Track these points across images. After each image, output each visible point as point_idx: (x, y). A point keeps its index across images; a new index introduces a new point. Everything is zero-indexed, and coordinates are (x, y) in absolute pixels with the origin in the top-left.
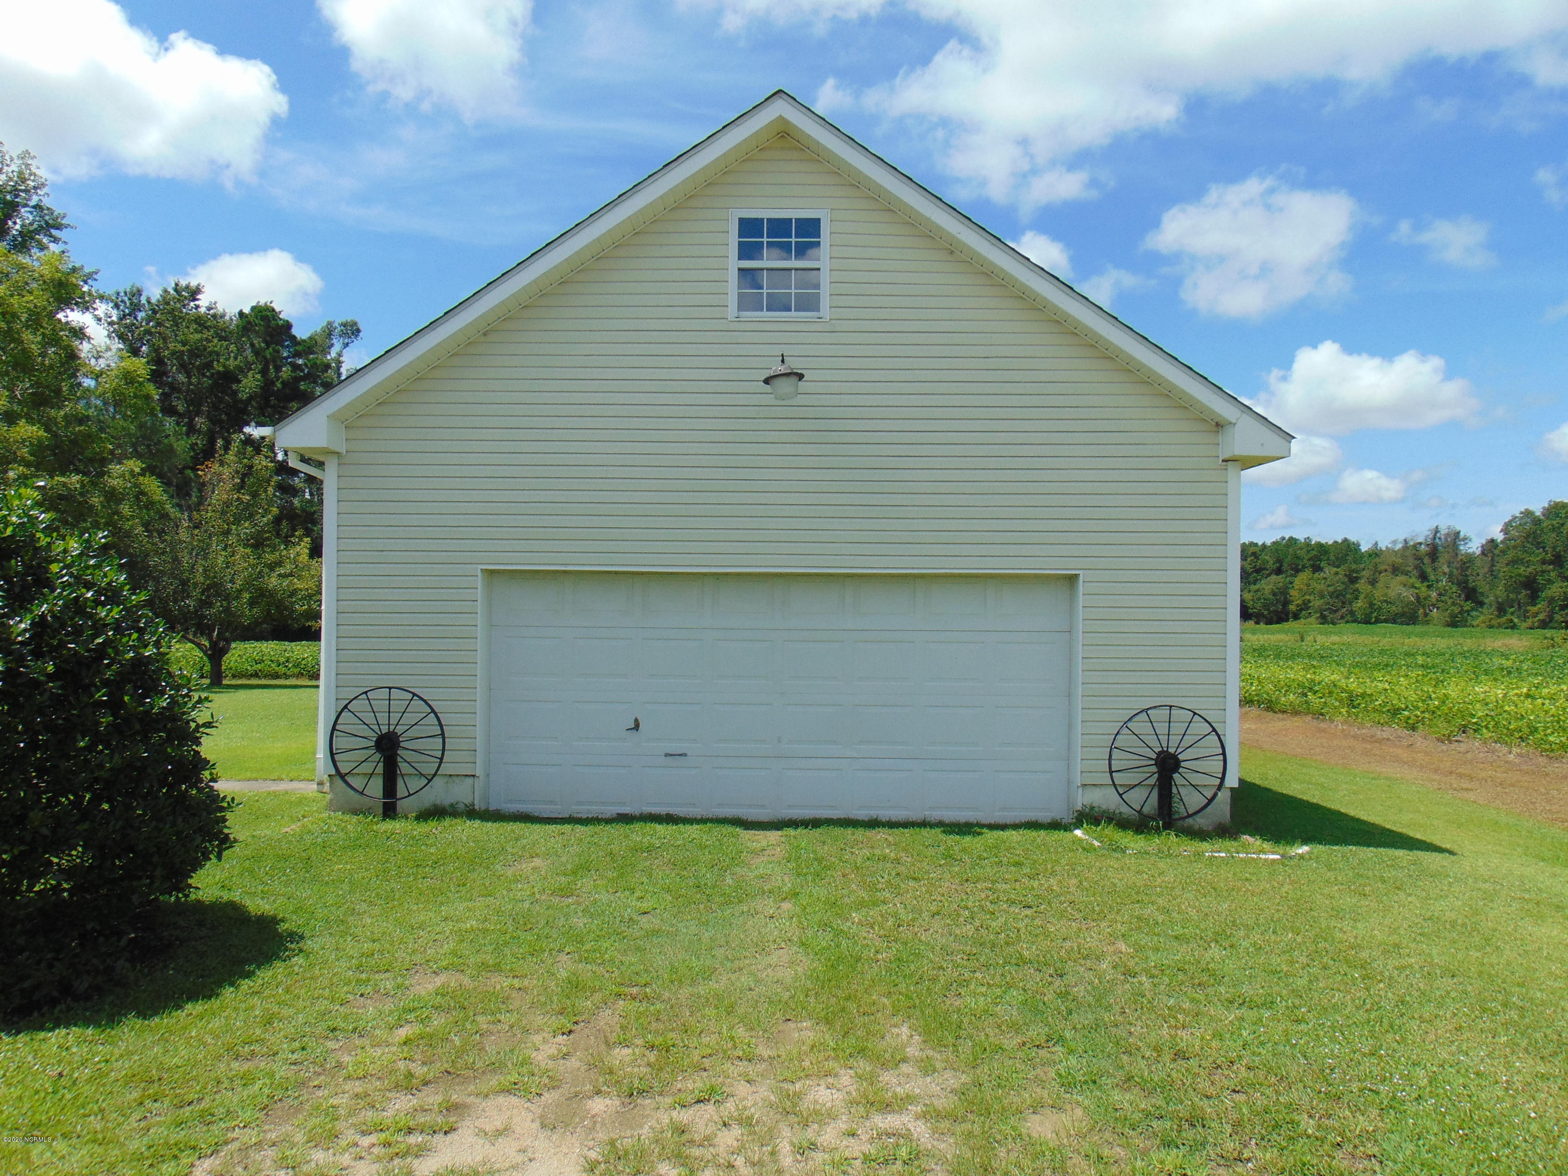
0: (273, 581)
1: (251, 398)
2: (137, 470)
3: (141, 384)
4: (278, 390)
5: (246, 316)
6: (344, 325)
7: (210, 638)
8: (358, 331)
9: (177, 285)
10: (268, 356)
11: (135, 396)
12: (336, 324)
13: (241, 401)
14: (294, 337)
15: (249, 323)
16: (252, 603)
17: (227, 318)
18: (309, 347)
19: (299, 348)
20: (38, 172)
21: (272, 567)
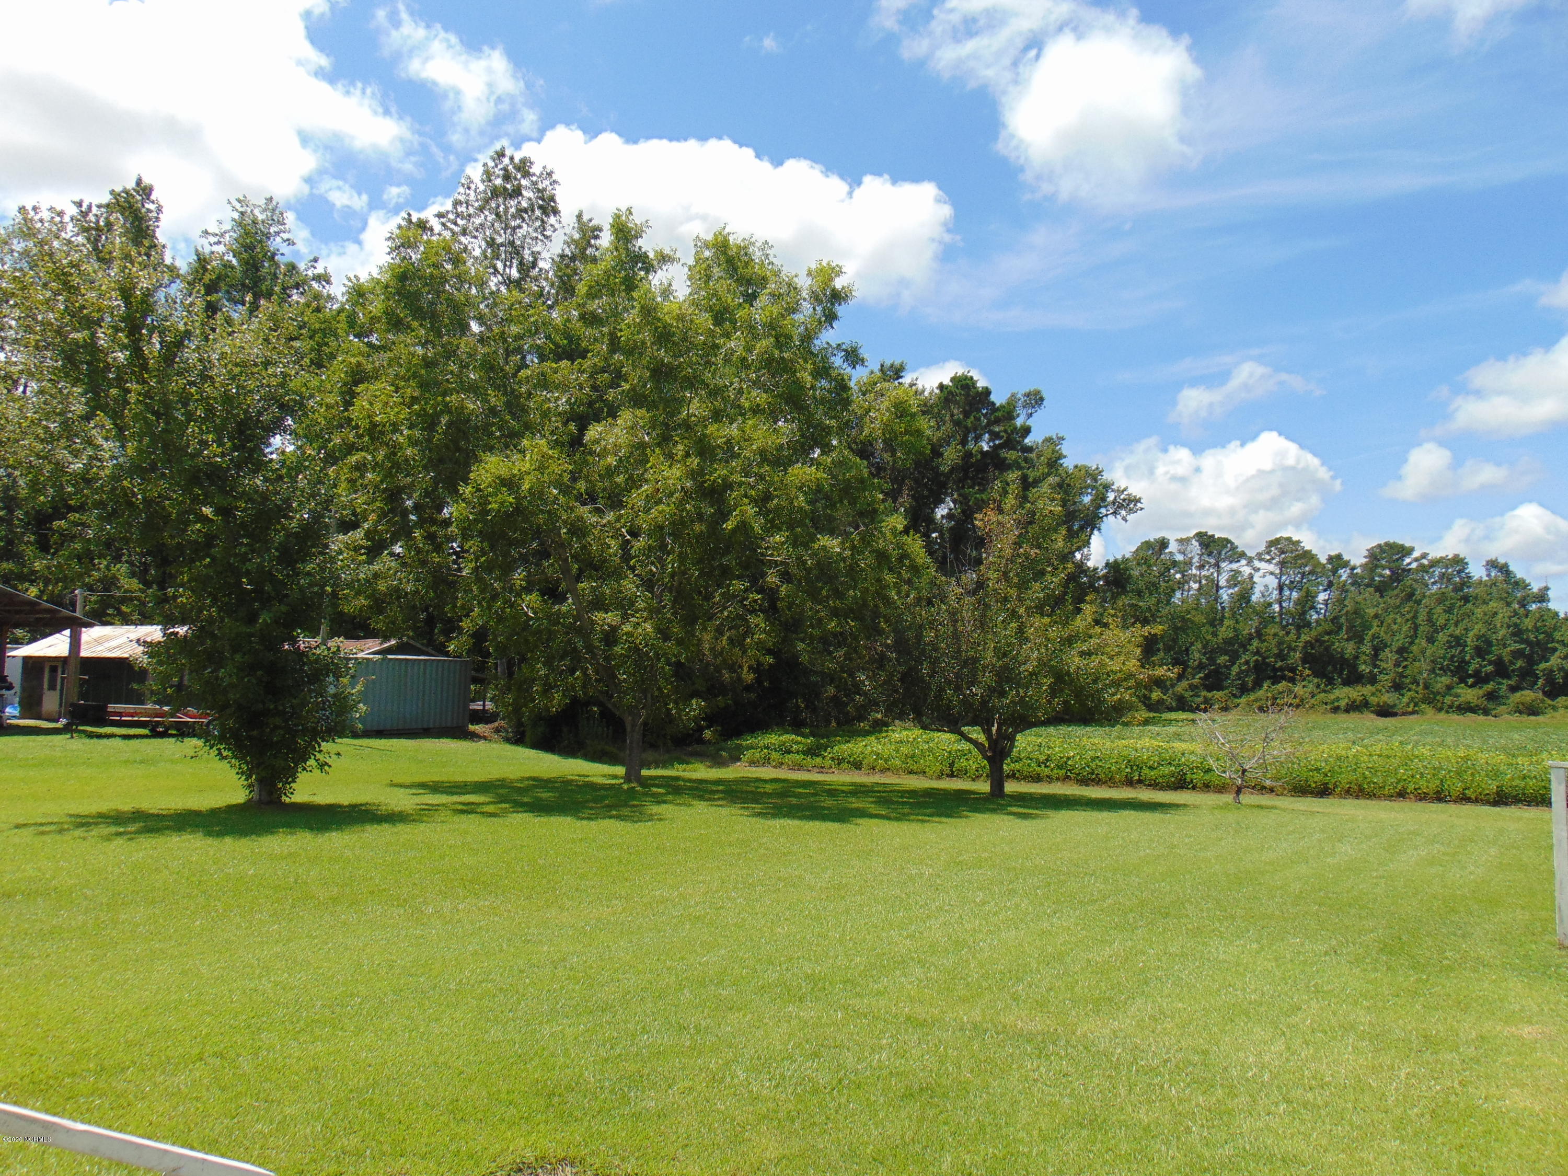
0: (1074, 661)
1: (952, 470)
2: (900, 527)
3: (913, 416)
4: (977, 460)
5: (947, 387)
6: (1028, 395)
7: (988, 732)
8: (1042, 399)
9: (882, 366)
10: (969, 425)
11: (907, 432)
12: (1020, 396)
13: (943, 474)
14: (993, 404)
15: (950, 393)
16: (1054, 692)
17: (926, 394)
18: (1008, 413)
19: (999, 414)
20: (774, 261)
21: (1070, 641)
